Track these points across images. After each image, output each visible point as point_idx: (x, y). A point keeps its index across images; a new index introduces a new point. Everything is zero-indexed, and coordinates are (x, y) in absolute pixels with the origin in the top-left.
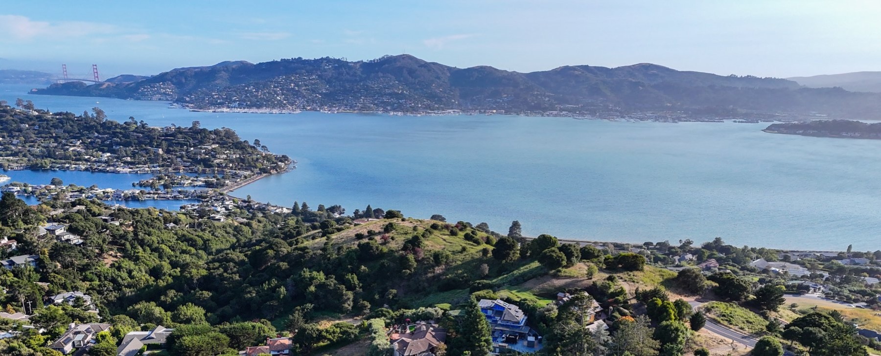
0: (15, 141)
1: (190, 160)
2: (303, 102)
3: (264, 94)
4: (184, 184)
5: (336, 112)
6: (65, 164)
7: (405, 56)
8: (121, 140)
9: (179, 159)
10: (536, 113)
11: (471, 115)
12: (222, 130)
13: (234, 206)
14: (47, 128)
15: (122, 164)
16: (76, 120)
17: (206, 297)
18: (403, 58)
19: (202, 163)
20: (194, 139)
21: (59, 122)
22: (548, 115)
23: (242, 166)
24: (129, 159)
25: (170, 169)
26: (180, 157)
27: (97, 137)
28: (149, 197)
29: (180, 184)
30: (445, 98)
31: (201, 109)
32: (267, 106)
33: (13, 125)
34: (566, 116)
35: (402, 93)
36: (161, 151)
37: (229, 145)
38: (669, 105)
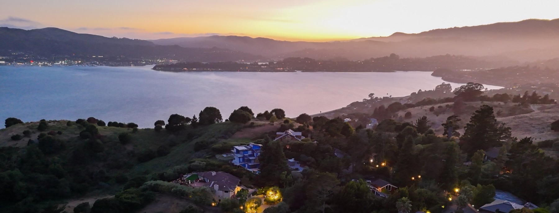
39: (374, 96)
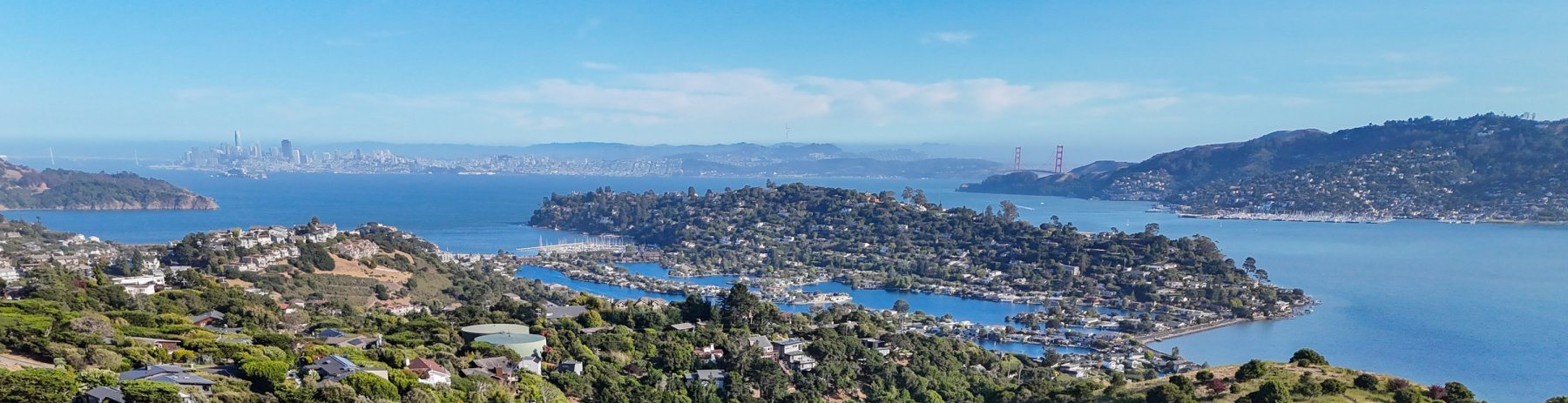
0: (884, 249)
1: (1118, 288)
2: (1408, 202)
3: (1329, 188)
4: (1084, 323)
5: (1473, 222)
6: (931, 284)
8: (1023, 251)
9: (1100, 286)
12: (1193, 239)
13: (1143, 364)
14: (931, 231)
15: (1011, 289)
16: (975, 221)
19: (1133, 293)
20: (1138, 252)
21: (950, 223)
23: (1204, 302)
24: (1023, 281)
25: (1079, 300)
26: (1102, 282)
27: (994, 247)
28: (1016, 339)
29: (1079, 323)
31: (1199, 213)
32: (1326, 210)
33: (890, 226)
36: (1076, 271)
37: (1197, 265)
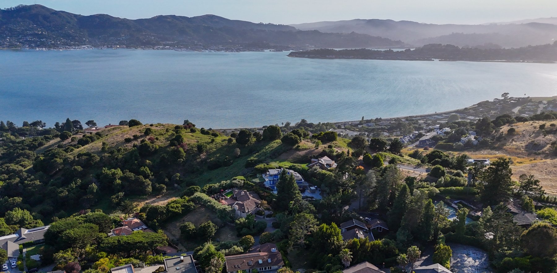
7: (37, 6)
10: (148, 47)
11: (102, 49)
17: (19, 202)
18: (36, 7)
22: (158, 49)
30: (78, 37)
34: (169, 49)
35: (42, 34)
38: (230, 41)
39: (508, 95)
